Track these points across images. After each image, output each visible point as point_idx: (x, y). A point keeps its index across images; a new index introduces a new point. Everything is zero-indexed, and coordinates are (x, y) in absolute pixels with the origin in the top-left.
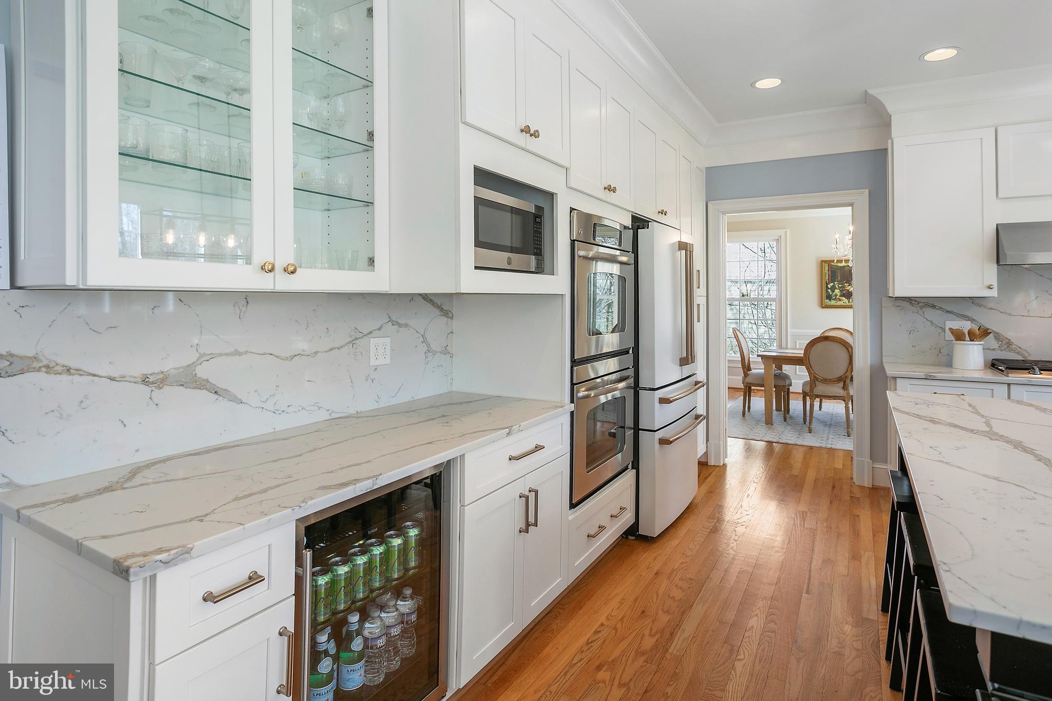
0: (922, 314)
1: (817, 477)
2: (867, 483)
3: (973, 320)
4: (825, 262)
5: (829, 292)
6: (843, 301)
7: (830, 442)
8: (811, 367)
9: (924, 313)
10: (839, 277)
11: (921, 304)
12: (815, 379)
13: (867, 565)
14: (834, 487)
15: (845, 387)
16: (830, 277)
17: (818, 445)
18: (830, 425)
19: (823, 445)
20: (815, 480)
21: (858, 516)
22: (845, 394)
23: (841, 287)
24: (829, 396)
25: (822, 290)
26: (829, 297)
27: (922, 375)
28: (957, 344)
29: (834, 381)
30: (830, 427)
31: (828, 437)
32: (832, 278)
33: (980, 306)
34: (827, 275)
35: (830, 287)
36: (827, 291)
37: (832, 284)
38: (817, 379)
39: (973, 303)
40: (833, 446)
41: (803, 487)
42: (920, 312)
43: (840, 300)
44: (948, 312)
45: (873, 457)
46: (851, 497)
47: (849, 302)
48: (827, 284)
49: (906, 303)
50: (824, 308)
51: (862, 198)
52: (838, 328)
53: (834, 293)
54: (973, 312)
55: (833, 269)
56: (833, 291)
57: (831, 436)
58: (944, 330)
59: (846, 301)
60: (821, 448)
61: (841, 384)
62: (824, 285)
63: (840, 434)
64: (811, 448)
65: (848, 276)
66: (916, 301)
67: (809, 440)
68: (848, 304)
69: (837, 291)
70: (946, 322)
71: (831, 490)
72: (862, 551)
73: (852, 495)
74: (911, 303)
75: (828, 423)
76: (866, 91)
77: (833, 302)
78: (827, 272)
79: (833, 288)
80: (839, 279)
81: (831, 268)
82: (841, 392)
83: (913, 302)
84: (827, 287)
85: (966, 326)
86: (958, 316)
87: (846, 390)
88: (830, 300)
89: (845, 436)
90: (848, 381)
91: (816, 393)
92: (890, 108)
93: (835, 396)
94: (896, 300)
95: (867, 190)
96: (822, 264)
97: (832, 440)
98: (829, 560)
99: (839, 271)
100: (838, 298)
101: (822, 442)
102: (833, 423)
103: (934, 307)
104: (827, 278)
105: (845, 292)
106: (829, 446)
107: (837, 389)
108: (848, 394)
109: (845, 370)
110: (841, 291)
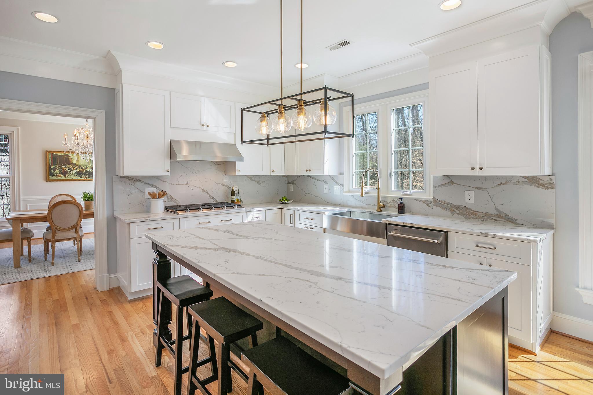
0: (134, 185)
1: (73, 295)
2: (106, 288)
3: (157, 187)
4: (49, 151)
5: (51, 171)
6: (61, 177)
7: (69, 269)
8: (53, 222)
9: (135, 185)
10: (58, 161)
11: (133, 180)
12: (56, 229)
13: (133, 341)
14: (87, 298)
15: (76, 232)
16: (52, 161)
17: (62, 273)
18: (64, 257)
19: (66, 272)
20: (73, 298)
21: (111, 311)
22: (77, 236)
23: (60, 168)
24: (66, 239)
25: (46, 170)
26: (52, 175)
27: (143, 219)
28: (152, 200)
29: (69, 229)
30: (64, 259)
31: (67, 265)
32: (54, 161)
33: (160, 180)
34: (50, 160)
35: (52, 168)
36: (50, 171)
37: (53, 166)
38: (57, 229)
39: (157, 178)
40: (73, 271)
41: (66, 306)
42: (133, 184)
43: (59, 176)
44: (146, 183)
45: (109, 272)
46: (100, 301)
47: (65, 177)
48: (50, 166)
49: (126, 179)
50: (48, 181)
51: (101, 115)
52: (63, 194)
53: (55, 172)
54: (157, 183)
55: (54, 157)
56: (54, 171)
57: (68, 265)
58: (145, 193)
59: (64, 177)
60: (65, 274)
61: (74, 230)
62: (48, 167)
63: (73, 261)
64: (58, 276)
65: (65, 161)
66: (131, 178)
67: (54, 272)
68: (65, 178)
69: (57, 171)
70: (146, 189)
71: (86, 301)
72: (126, 334)
73: (101, 299)
74: (128, 179)
75: (62, 256)
76: (110, 50)
77: (54, 178)
78: (50, 158)
79: (54, 169)
80: (59, 163)
81: (53, 156)
82: (75, 235)
83: (130, 179)
84: (50, 168)
85: (155, 190)
86: (150, 186)
87: (78, 233)
88: (52, 176)
89: (77, 262)
90: (78, 227)
91: (57, 239)
92: (122, 66)
93: (70, 238)
94: (120, 177)
95: (104, 111)
96: (46, 153)
97: (70, 266)
98: (111, 350)
99: (58, 158)
100: (58, 175)
101: (64, 270)
102: (64, 255)
103: (139, 181)
104: (50, 162)
105: (62, 171)
106: (70, 271)
107: (72, 234)
108: (79, 235)
109: (77, 221)
110: (60, 170)
